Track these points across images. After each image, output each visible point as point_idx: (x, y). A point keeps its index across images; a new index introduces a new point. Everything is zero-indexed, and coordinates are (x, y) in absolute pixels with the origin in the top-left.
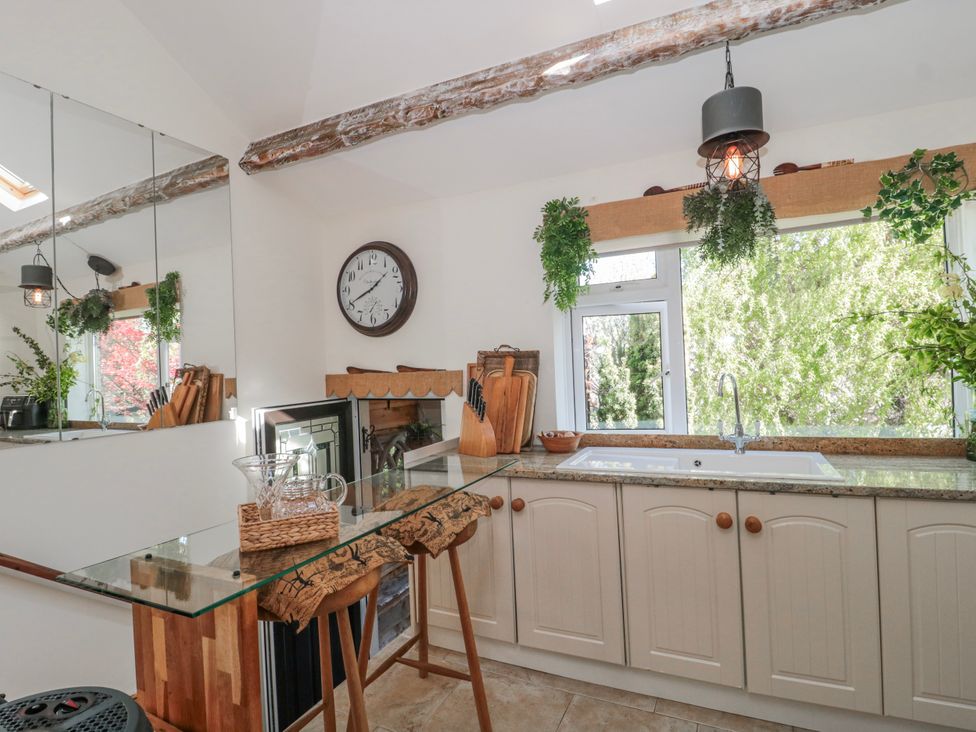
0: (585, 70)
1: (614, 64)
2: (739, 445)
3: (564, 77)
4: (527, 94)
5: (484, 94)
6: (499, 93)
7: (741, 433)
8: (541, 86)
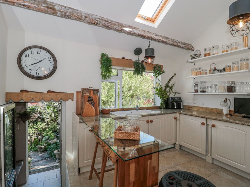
0: (131, 32)
1: (136, 34)
2: (137, 109)
3: (127, 32)
4: (118, 31)
5: (109, 25)
6: (113, 27)
7: (137, 107)
8: (121, 31)
